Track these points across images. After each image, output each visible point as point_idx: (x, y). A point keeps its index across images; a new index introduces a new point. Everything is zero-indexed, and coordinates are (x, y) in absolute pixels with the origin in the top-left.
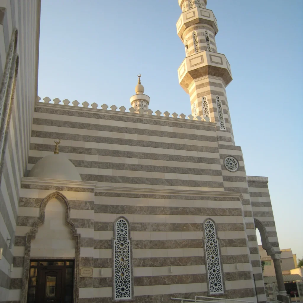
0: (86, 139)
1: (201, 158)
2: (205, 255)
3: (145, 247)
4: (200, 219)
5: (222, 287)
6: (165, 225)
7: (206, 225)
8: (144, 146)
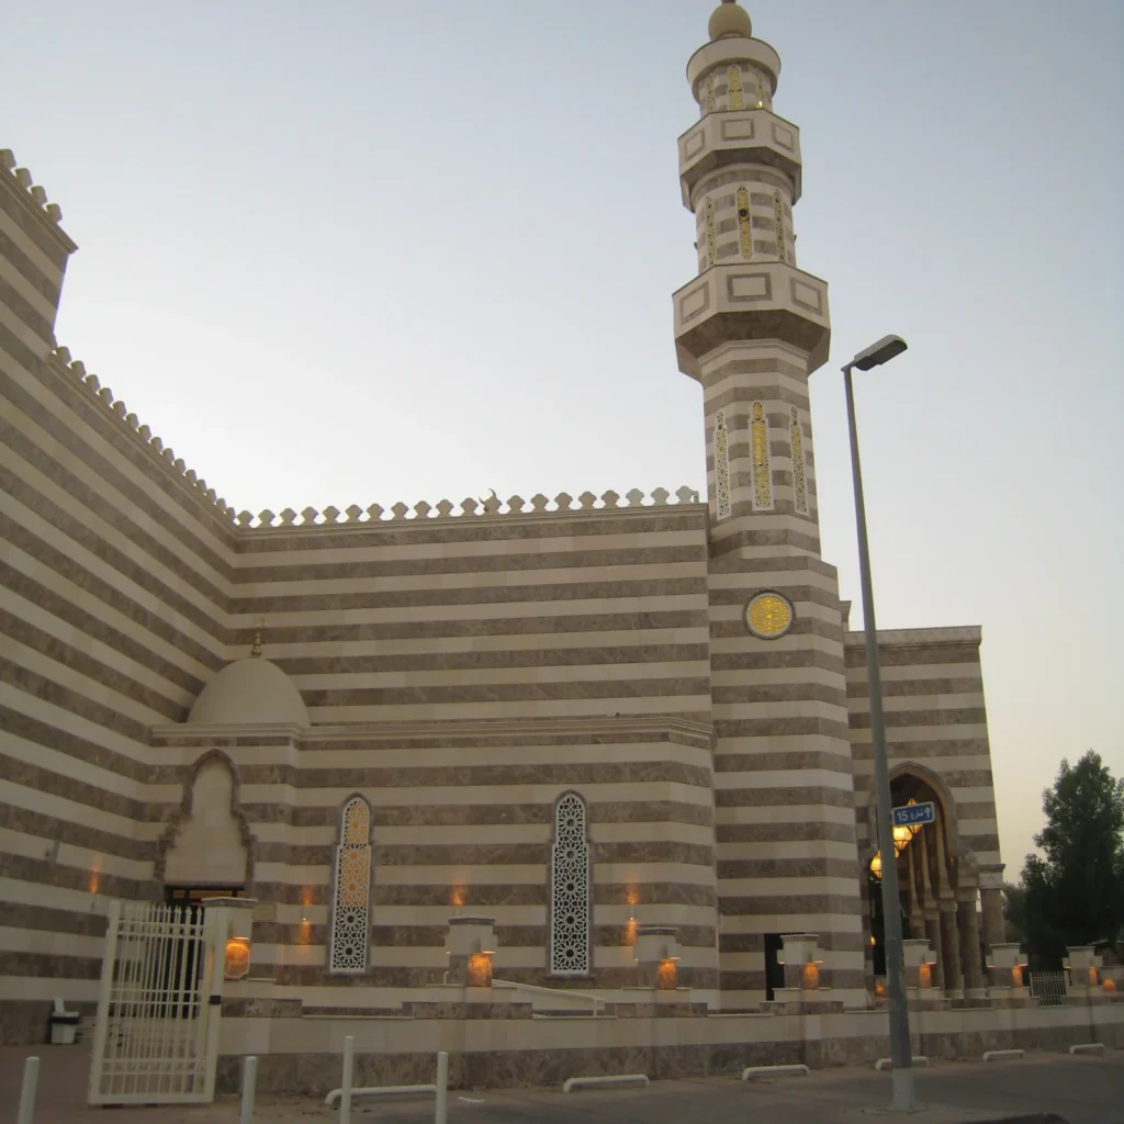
0: (348, 602)
1: (647, 615)
2: (549, 881)
3: (404, 861)
4: (545, 794)
5: (587, 961)
6: (454, 809)
7: (561, 807)
8: (488, 601)
